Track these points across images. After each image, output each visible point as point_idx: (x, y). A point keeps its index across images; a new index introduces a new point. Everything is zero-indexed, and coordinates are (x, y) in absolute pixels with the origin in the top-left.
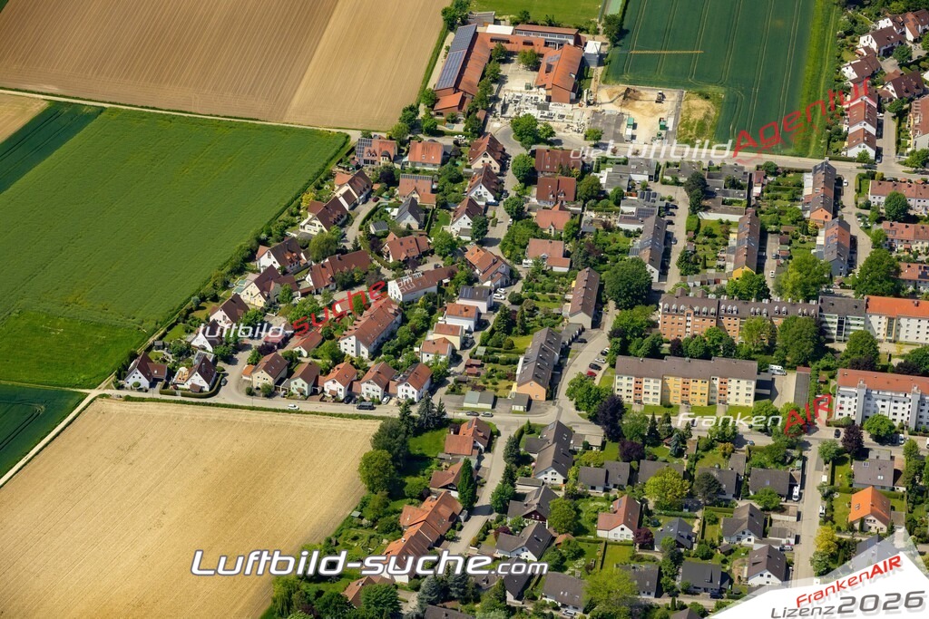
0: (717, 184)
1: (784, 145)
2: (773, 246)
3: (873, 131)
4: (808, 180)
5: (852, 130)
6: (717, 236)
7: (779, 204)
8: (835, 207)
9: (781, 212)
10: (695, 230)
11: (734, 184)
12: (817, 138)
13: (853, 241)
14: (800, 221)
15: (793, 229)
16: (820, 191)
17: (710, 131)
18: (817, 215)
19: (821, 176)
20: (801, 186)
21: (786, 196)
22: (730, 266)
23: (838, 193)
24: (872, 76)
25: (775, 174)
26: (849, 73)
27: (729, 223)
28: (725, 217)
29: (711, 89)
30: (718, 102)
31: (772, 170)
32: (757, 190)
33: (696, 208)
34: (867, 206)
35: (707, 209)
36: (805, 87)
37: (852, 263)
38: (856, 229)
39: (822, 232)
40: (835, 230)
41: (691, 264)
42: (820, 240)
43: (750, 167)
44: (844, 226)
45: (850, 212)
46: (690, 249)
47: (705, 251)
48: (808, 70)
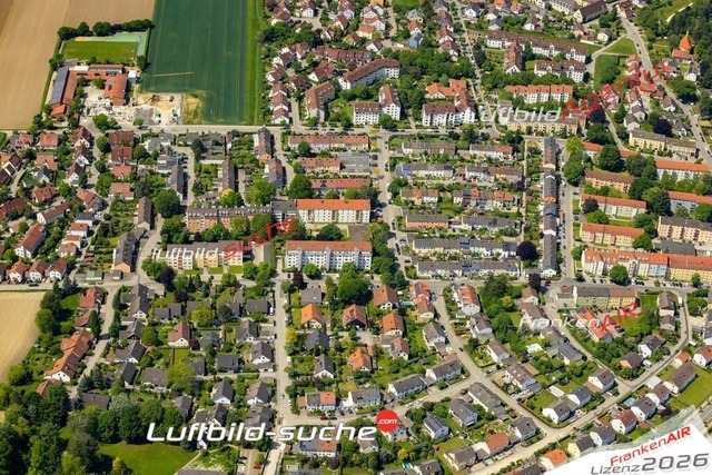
0: (208, 145)
1: (241, 120)
2: (242, 176)
3: (286, 108)
4: (256, 138)
5: (275, 110)
6: (211, 173)
7: (242, 152)
8: (272, 152)
9: (244, 157)
10: (199, 170)
11: (217, 144)
12: (257, 114)
13: (284, 169)
14: (254, 161)
15: (251, 165)
16: (263, 143)
17: (200, 115)
18: (263, 157)
19: (262, 135)
20: (252, 141)
21: (245, 147)
22: (220, 189)
23: (272, 144)
24: (282, 79)
25: (238, 136)
26: (270, 78)
27: (217, 165)
28: (214, 162)
29: (198, 92)
30: (202, 99)
31: (236, 134)
32: (229, 146)
33: (198, 158)
34: (289, 150)
35: (204, 158)
36: (247, 87)
37: (285, 182)
38: (284, 163)
39: (267, 166)
40: (274, 164)
41: (199, 190)
42: (267, 170)
43: (224, 133)
44: (279, 162)
45: (280, 154)
46: (198, 181)
47: (206, 182)
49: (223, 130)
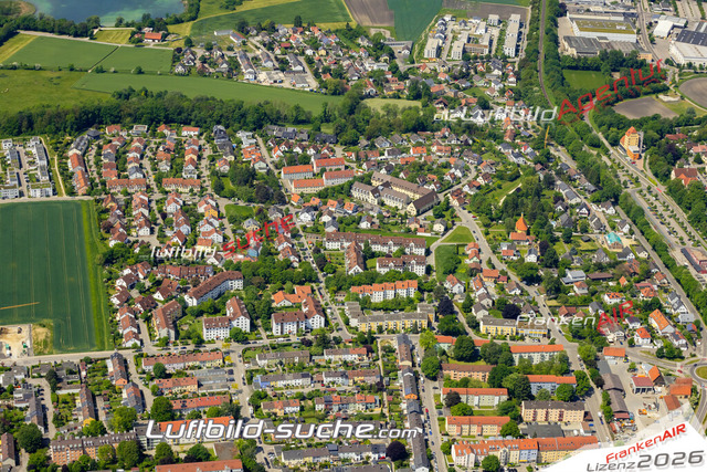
0: (62, 374)
1: (91, 347)
2: (100, 403)
3: (136, 331)
4: (109, 363)
5: (125, 332)
6: (69, 402)
7: (97, 379)
8: (127, 376)
9: (100, 383)
10: (56, 401)
11: (71, 372)
12: (108, 339)
13: (142, 392)
14: (111, 387)
15: (109, 392)
16: (117, 368)
17: (50, 345)
18: (119, 382)
19: (115, 359)
20: (106, 367)
21: (99, 374)
22: (81, 418)
23: (127, 368)
24: (127, 301)
25: (91, 363)
26: (115, 301)
27: (74, 394)
28: (71, 391)
29: (45, 321)
30: (50, 328)
31: (88, 361)
32: (84, 373)
33: (54, 389)
34: (144, 372)
35: (60, 388)
36: (94, 312)
37: (144, 405)
38: (141, 387)
39: (124, 391)
40: (131, 389)
41: (60, 421)
42: (125, 395)
43: (77, 361)
44: (135, 385)
45: (135, 377)
46: (57, 413)
47: (65, 412)
48: (93, 303)
49: (75, 358)
